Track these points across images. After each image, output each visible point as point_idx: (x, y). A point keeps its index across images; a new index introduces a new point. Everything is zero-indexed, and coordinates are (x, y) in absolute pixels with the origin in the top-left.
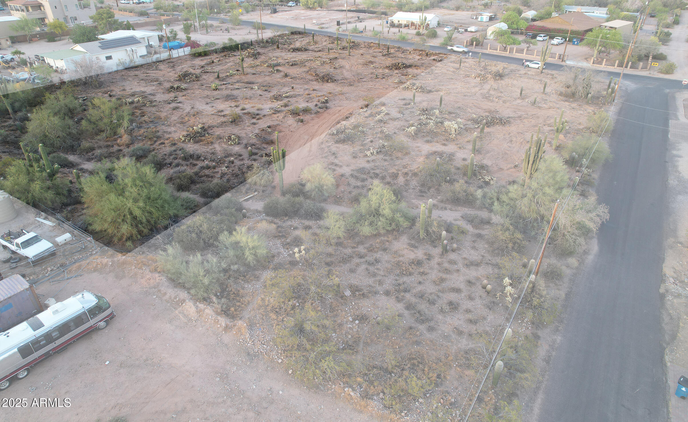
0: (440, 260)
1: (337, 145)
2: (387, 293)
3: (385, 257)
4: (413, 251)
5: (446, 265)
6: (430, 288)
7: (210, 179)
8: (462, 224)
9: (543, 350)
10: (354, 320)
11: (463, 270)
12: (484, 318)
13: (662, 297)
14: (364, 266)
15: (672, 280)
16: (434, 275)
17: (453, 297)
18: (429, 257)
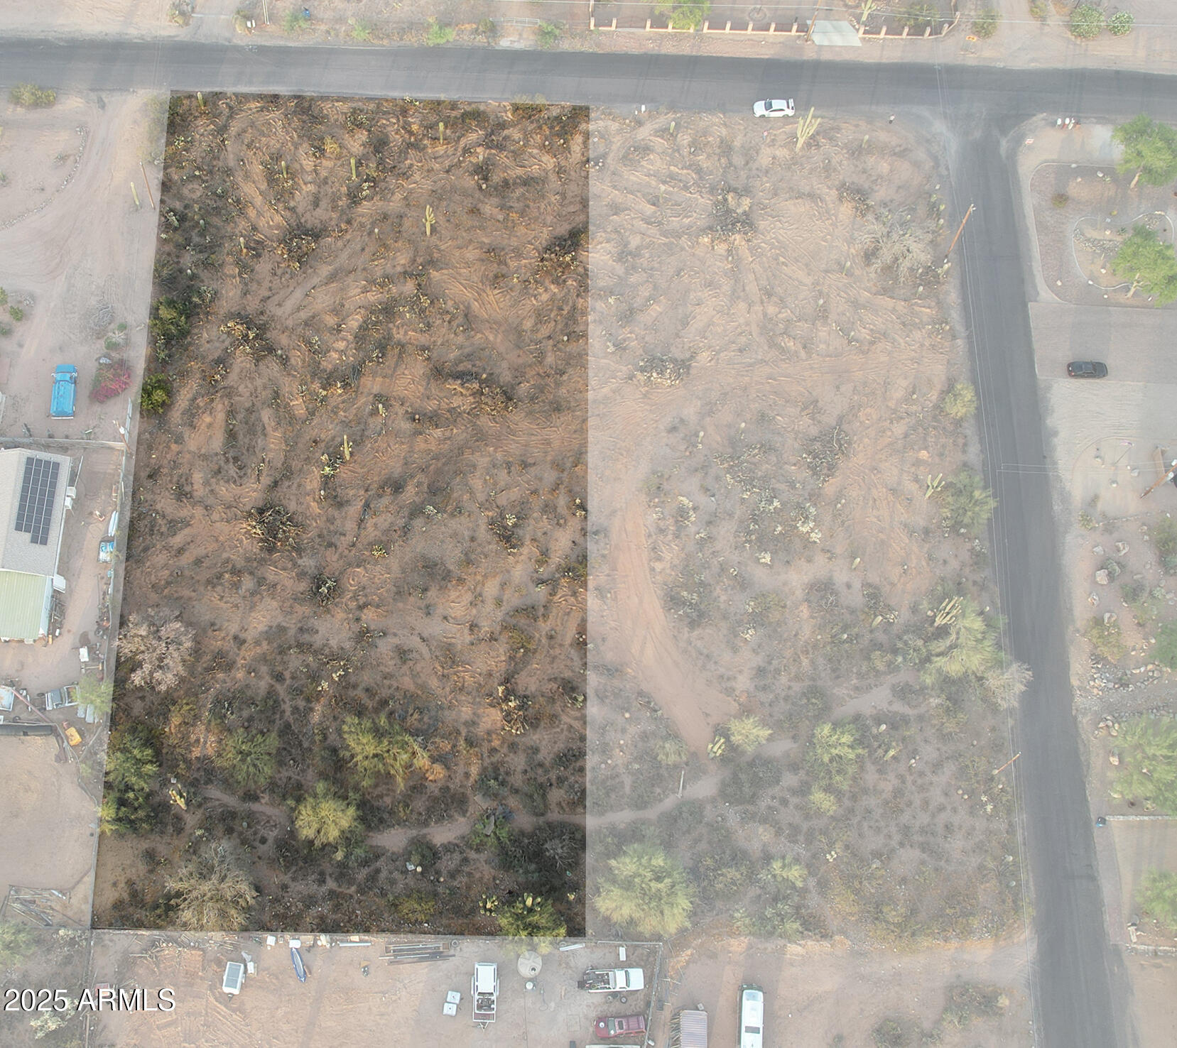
0: (912, 778)
1: (696, 633)
2: (902, 844)
3: (871, 802)
4: (886, 780)
5: (919, 781)
6: (924, 819)
7: (617, 780)
8: (899, 707)
9: (1019, 838)
10: (900, 887)
11: (935, 779)
12: (974, 829)
13: (1075, 718)
14: (865, 824)
15: (1078, 692)
16: (917, 800)
17: (943, 818)
18: (902, 779)
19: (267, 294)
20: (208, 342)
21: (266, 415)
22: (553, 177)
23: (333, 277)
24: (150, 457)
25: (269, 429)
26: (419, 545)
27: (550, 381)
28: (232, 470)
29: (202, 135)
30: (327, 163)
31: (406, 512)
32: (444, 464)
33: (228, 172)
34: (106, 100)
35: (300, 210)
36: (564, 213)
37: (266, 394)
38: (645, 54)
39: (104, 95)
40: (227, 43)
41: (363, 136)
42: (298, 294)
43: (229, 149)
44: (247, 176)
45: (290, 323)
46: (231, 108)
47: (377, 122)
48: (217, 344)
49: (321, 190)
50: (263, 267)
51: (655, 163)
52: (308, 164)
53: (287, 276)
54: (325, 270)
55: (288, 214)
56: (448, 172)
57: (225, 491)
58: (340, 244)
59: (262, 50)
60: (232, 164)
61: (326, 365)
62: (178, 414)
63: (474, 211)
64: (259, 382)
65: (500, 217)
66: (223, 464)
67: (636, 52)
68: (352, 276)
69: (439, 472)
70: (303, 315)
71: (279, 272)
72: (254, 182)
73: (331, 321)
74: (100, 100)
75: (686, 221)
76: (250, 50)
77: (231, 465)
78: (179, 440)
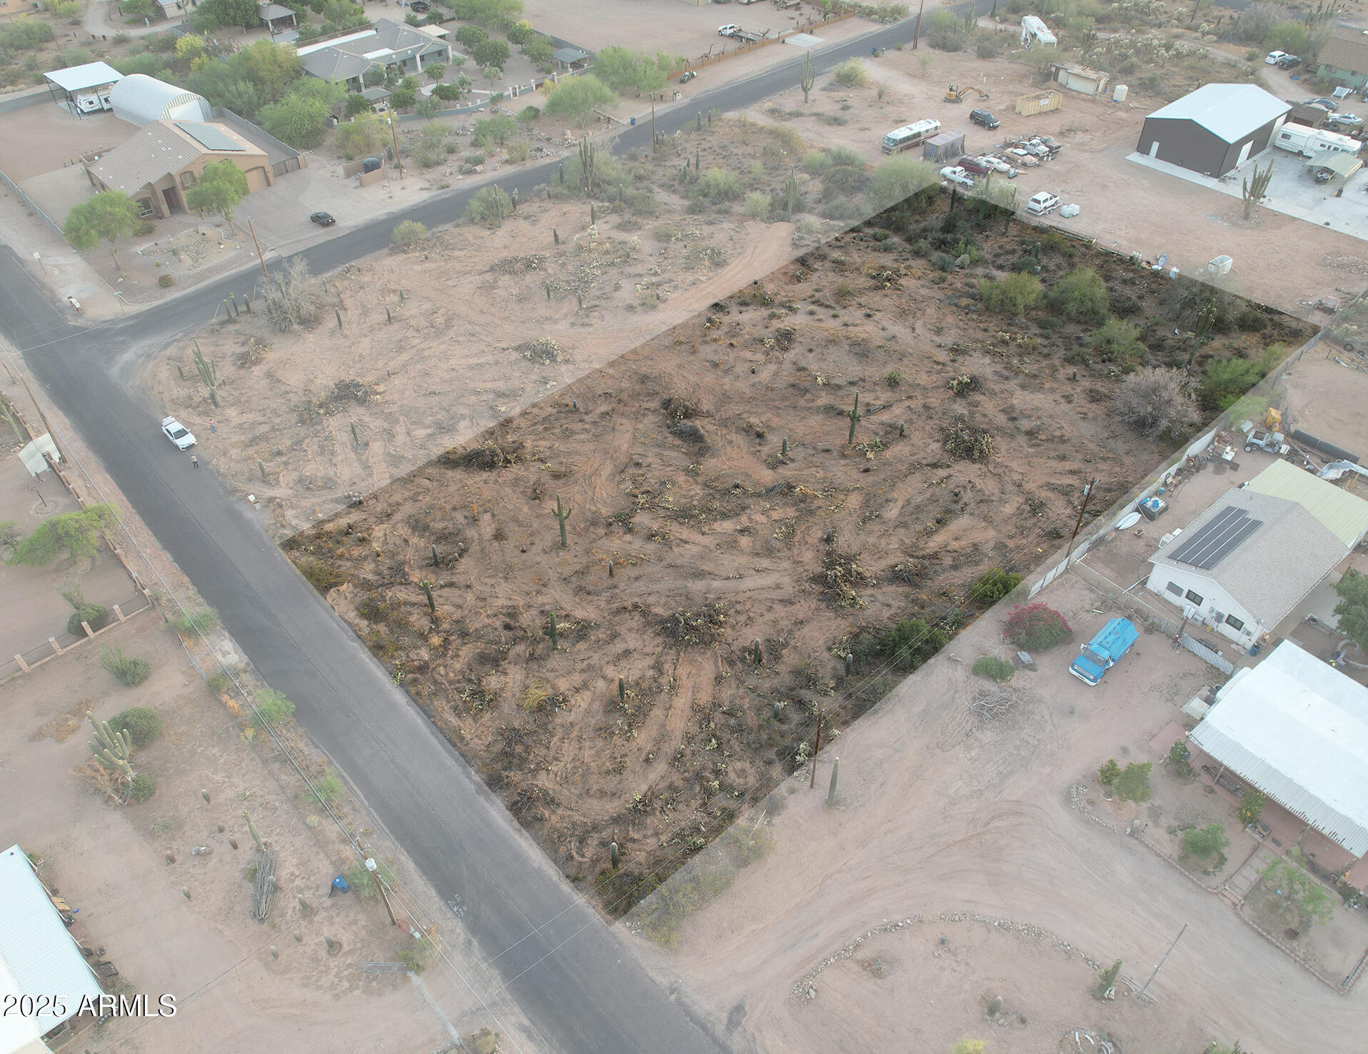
19: (778, 607)
20: (888, 606)
21: (892, 513)
22: (398, 517)
23: (700, 575)
24: (1045, 551)
25: (900, 504)
26: (855, 369)
27: (624, 396)
28: (967, 496)
29: (656, 834)
30: (563, 685)
31: (841, 393)
32: (774, 401)
33: (677, 759)
34: (724, 1017)
35: (649, 661)
36: (435, 484)
37: (875, 527)
38: (165, 548)
39: (720, 1029)
40: (475, 943)
41: (493, 682)
42: (748, 583)
43: (644, 788)
44: (662, 738)
45: (786, 565)
46: (582, 841)
47: (459, 682)
48: (880, 597)
49: (603, 662)
50: (754, 635)
51: (315, 468)
52: (582, 701)
53: (739, 607)
54: (697, 586)
55: (667, 667)
56: (468, 587)
57: (990, 486)
58: (651, 600)
59: (448, 889)
60: (661, 767)
61: (791, 512)
62: (981, 567)
63: (499, 536)
64: (872, 540)
65: (487, 516)
66: (973, 505)
67: (167, 556)
68: (679, 562)
69: (784, 399)
70: (765, 563)
71: (742, 618)
72: (663, 725)
73: (745, 541)
74: (733, 1023)
75: (367, 419)
76: (460, 904)
77: (965, 500)
78: (1000, 547)
